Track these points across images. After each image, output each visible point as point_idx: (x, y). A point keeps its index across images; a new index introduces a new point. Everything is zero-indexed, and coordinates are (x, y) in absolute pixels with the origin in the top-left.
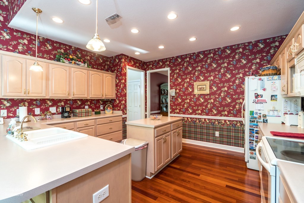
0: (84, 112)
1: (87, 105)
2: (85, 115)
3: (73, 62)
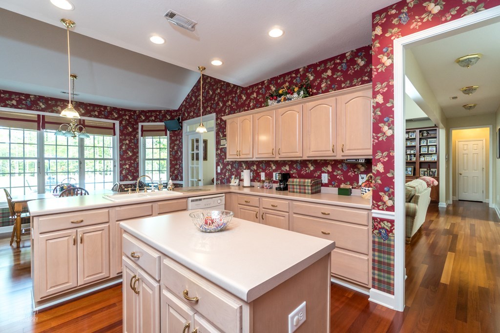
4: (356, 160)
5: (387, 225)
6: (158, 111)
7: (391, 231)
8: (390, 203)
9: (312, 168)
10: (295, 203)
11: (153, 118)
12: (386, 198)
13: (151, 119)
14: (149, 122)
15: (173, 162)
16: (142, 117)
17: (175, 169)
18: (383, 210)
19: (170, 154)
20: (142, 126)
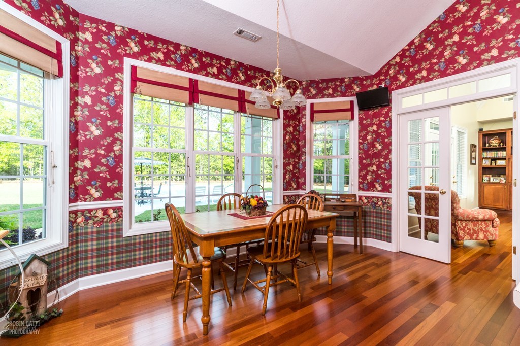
6: (339, 79)
11: (330, 91)
13: (326, 92)
14: (323, 97)
15: (364, 161)
16: (312, 90)
19: (360, 149)
20: (312, 105)
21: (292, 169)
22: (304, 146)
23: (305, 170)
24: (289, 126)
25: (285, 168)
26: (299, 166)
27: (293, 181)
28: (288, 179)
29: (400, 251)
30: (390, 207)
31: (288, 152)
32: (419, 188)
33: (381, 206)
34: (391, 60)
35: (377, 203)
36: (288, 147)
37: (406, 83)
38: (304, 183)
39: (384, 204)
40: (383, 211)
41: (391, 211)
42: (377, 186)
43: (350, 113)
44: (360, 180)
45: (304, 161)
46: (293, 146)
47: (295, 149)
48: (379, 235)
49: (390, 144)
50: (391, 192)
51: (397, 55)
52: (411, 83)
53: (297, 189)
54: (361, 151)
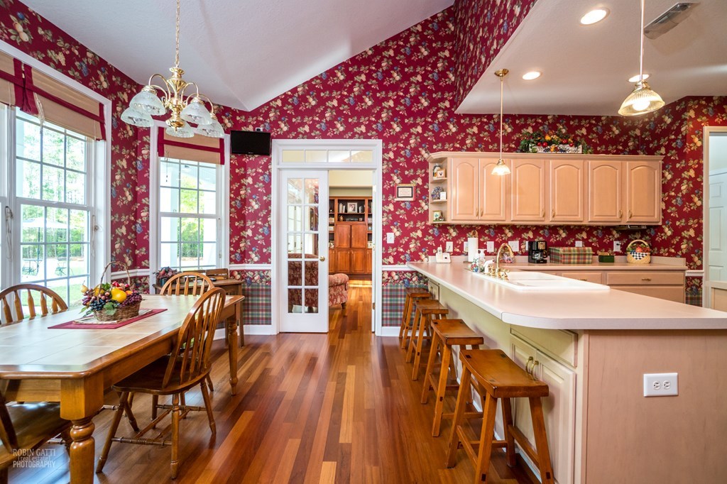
0: (574, 254)
1: (580, 240)
2: (576, 261)
3: (553, 147)
4: (639, 226)
5: (696, 282)
7: (700, 286)
8: (699, 263)
9: (564, 235)
10: (609, 273)
12: (696, 259)
15: (237, 224)
17: (241, 238)
18: (694, 269)
19: (231, 206)
21: (125, 233)
22: (147, 195)
23: (148, 234)
24: (120, 157)
25: (113, 232)
26: (136, 227)
27: (126, 253)
28: (118, 251)
29: (280, 333)
30: (269, 282)
31: (118, 203)
32: (299, 256)
33: (258, 282)
34: (271, 101)
35: (253, 278)
36: (118, 194)
37: (288, 134)
38: (146, 257)
39: (262, 278)
40: (261, 288)
41: (270, 286)
42: (253, 256)
43: (218, 155)
44: (232, 249)
45: (145, 219)
46: (127, 193)
47: (130, 198)
48: (255, 319)
49: (269, 203)
50: (270, 263)
51: (278, 98)
52: (294, 135)
53: (133, 267)
54: (233, 210)
